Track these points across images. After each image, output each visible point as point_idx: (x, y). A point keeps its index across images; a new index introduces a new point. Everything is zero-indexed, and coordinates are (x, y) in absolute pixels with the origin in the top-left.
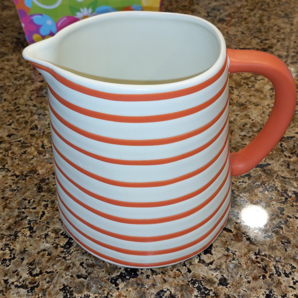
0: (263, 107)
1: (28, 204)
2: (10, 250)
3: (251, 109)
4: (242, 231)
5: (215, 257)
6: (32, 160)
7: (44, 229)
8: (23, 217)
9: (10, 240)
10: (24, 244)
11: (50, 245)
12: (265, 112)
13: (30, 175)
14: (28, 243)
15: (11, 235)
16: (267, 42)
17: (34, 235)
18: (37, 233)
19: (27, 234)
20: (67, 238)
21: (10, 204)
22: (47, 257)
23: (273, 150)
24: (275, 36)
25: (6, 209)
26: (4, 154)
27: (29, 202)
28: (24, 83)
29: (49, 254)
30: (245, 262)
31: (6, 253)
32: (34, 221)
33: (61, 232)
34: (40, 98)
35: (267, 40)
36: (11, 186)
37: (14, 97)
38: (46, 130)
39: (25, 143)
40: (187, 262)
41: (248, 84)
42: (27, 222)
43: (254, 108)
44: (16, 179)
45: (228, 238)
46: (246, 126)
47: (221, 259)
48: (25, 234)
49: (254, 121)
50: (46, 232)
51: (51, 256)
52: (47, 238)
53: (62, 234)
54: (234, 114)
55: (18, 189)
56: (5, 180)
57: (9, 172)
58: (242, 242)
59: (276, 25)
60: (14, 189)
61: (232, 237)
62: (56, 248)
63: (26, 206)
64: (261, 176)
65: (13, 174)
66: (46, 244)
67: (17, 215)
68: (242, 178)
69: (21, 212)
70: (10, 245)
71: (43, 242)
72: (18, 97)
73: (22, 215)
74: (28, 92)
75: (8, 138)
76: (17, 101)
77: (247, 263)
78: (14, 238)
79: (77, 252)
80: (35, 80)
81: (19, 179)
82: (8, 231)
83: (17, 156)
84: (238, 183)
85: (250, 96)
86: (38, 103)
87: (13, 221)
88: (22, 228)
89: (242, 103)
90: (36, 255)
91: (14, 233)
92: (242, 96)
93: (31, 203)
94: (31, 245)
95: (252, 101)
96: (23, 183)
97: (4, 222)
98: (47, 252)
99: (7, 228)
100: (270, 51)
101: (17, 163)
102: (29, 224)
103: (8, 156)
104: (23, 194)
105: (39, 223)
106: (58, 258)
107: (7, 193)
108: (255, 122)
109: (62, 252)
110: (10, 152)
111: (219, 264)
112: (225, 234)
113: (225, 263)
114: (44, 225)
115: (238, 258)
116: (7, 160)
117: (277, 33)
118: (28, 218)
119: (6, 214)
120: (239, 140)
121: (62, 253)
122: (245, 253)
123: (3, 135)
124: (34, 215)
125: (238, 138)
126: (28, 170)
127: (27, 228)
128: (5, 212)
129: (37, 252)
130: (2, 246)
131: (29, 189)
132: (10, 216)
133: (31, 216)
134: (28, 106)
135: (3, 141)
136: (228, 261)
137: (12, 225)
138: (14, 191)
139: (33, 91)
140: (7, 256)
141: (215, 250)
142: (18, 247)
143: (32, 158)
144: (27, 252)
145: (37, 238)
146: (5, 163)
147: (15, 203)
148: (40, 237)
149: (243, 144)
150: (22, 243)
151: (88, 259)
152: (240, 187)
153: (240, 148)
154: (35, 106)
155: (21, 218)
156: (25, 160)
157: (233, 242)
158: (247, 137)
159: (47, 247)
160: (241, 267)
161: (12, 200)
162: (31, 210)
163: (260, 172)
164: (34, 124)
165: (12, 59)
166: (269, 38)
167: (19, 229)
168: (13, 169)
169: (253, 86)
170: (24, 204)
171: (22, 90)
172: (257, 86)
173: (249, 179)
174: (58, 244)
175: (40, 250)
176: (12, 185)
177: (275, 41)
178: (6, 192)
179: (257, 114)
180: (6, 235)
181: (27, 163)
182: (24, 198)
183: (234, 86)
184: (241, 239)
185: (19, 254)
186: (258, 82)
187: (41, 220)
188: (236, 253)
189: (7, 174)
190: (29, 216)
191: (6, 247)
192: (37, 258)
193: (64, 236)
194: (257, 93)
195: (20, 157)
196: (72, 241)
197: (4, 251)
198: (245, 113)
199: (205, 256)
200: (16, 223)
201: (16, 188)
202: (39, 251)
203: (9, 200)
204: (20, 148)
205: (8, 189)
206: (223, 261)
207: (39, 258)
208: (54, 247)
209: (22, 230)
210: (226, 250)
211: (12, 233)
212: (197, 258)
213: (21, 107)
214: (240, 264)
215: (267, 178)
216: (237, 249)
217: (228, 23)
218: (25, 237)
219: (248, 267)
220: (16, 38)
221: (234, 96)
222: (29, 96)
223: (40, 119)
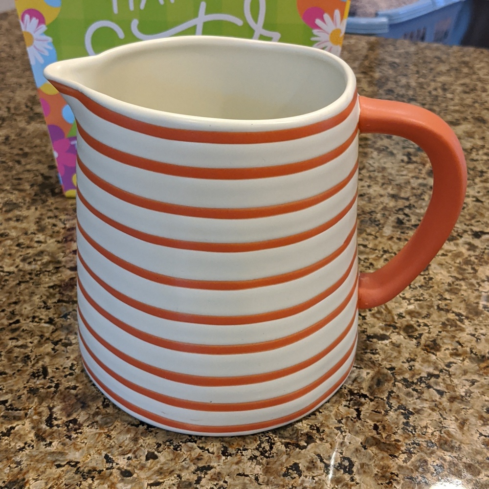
6: (21, 452)
28: (40, 269)
34: (64, 304)
37: (14, 299)
38: (63, 380)
39: (12, 409)
54: (467, 380)
72: (21, 298)
74: (42, 290)
76: (17, 307)
80: (63, 264)
86: (59, 317)
89: (483, 353)
92: (483, 337)
125: (476, 441)
126: (6, 479)
134: (37, 320)
139: (53, 287)
143: (22, 449)
154: (51, 321)
156: (6, 450)
164: (41, 363)
171: (33, 283)
181: (8, 459)
213: (22, 321)
220: (42, 175)
221: (464, 337)
222: (44, 298)
223: (55, 352)
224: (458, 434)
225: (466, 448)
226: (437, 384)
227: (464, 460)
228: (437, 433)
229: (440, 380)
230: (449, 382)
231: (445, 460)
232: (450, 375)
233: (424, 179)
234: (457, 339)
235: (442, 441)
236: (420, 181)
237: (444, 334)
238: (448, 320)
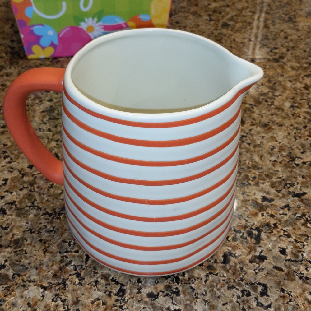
0: (287, 127)
1: (68, 247)
2: (62, 301)
3: (276, 130)
4: (293, 269)
5: (272, 299)
6: (62, 195)
7: (92, 275)
8: (67, 262)
9: (59, 289)
10: (75, 294)
11: (103, 293)
12: (290, 133)
13: (63, 212)
14: (79, 292)
15: (59, 284)
16: (277, 51)
17: (83, 282)
18: (86, 280)
19: (75, 282)
20: (118, 284)
21: (50, 248)
22: (102, 307)
23: (307, 177)
24: (283, 44)
25: (47, 254)
26: (29, 188)
27: (70, 245)
28: (32, 103)
29: (104, 304)
30: (303, 303)
31: (59, 304)
32: (80, 267)
33: (111, 278)
34: (53, 121)
35: (276, 48)
36: (45, 226)
40: (246, 306)
41: (267, 101)
42: (72, 267)
43: (279, 129)
44: (49, 218)
45: (281, 278)
46: (275, 150)
47: (278, 301)
48: (73, 281)
49: (281, 144)
50: (95, 279)
51: (106, 305)
52: (98, 286)
53: (112, 280)
54: (260, 137)
55: (54, 229)
56: (38, 220)
57: (40, 210)
58: (295, 281)
59: (282, 31)
60: (49, 230)
61: (285, 276)
62: (110, 296)
63: (67, 249)
64: (300, 206)
65: (45, 212)
66: (98, 292)
67: (60, 260)
68: (282, 210)
69: (64, 256)
70: (61, 296)
71: (94, 290)
73: (65, 260)
74: (38, 114)
75: (29, 169)
77: (304, 304)
78: (63, 287)
79: (132, 300)
80: (43, 99)
81: (53, 218)
82: (54, 279)
83: (44, 190)
84: (279, 215)
85: (272, 115)
86: (53, 128)
87: (57, 267)
88: (69, 275)
89: (265, 123)
90: (91, 305)
91: (62, 281)
92: (264, 115)
93: (72, 245)
94: (83, 294)
95: (275, 121)
96: (57, 223)
97: (48, 269)
98: (101, 302)
99: (52, 275)
100: (281, 62)
101: (46, 199)
102: (76, 270)
103: (34, 191)
104: (61, 236)
105: (85, 268)
106: (114, 307)
107: (44, 235)
108: (283, 145)
109: (117, 300)
110: (35, 186)
111: (277, 306)
112: (277, 273)
113: (283, 305)
114: (91, 271)
115: (294, 299)
116: (35, 196)
117: (285, 40)
118: (73, 263)
119: (48, 259)
120: (270, 166)
121: (117, 302)
122: (301, 293)
123: (23, 166)
124: (78, 259)
125: (269, 164)
126: (59, 207)
127: (74, 274)
128: (46, 257)
129: (91, 302)
130: (53, 296)
131: (66, 230)
132: (53, 261)
133: (75, 261)
134: (42, 130)
135: (25, 173)
136: (285, 302)
137: (58, 272)
138: (50, 232)
139: (43, 112)
140: (60, 308)
141: (270, 292)
142: (69, 297)
144: (81, 302)
145: (87, 286)
146: (33, 200)
147: (55, 246)
148: (90, 284)
149: (275, 171)
150: (73, 292)
151: (146, 308)
152: (281, 219)
153: (273, 175)
154: (49, 130)
155: (66, 263)
156: (54, 195)
157: (287, 282)
158: (277, 162)
159: (100, 296)
160: (299, 309)
161: (51, 242)
162: (74, 254)
163: (299, 203)
165: (11, 73)
166: (278, 47)
167: (66, 277)
168: (44, 207)
169: (273, 103)
170: (65, 247)
171: (32, 111)
172: (276, 103)
173: (289, 210)
174: (111, 292)
175: (93, 299)
176: (47, 225)
177: (284, 50)
178: (42, 234)
179: (283, 135)
180: (54, 284)
181: (57, 198)
182: (63, 240)
183: (253, 103)
184: (293, 277)
185: (73, 305)
186: (276, 98)
187: (86, 265)
188: (292, 294)
189: (38, 212)
190: (73, 260)
191: (56, 297)
192: (92, 308)
193: (115, 282)
194: (278, 111)
195: (48, 192)
196: (125, 288)
197: (57, 303)
198: (270, 134)
199: (261, 298)
200: (61, 269)
201: (52, 229)
202: (92, 301)
203: (47, 243)
204: (45, 181)
205: (44, 230)
206: (280, 303)
207: (94, 308)
208: (107, 295)
209: (70, 278)
210: (281, 291)
211: (60, 281)
212: (255, 301)
214: (298, 305)
215: (307, 209)
216: (292, 289)
217: (232, 28)
218: (75, 286)
219: (307, 309)
221: (255, 115)
222: (41, 118)
223: (58, 146)
224: (260, 162)
225: (265, 168)
226: (246, 140)
227: (265, 173)
228: (251, 163)
229: (247, 138)
230: (252, 138)
231: (256, 174)
232: (252, 135)
233: (220, 30)
234: (252, 117)
235: (253, 166)
236: (219, 31)
237: (245, 115)
238: (246, 108)
